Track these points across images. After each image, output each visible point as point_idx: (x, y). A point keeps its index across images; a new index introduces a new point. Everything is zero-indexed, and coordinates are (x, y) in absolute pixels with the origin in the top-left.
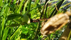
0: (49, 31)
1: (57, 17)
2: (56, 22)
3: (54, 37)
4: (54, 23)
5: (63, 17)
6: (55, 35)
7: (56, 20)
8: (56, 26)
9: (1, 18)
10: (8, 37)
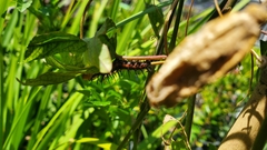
0: (180, 88)
1: (213, 31)
2: (207, 46)
3: (205, 137)
4: (200, 51)
5: (234, 27)
6: (208, 131)
7: (205, 39)
8: (205, 66)
9: (4, 62)
10: (28, 133)
